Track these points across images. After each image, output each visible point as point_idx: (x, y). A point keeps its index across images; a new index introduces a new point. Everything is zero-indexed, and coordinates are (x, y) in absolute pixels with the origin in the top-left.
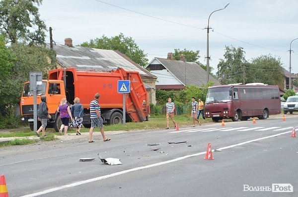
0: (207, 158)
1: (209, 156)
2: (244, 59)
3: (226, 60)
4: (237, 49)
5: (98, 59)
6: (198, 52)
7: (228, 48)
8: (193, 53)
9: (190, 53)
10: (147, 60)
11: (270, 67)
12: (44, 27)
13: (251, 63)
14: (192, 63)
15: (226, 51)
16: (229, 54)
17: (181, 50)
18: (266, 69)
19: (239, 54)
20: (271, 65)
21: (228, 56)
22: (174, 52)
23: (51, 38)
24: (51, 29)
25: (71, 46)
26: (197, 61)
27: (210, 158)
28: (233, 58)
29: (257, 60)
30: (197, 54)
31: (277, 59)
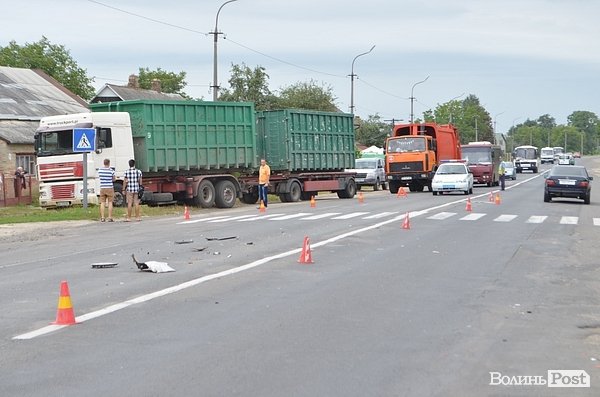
0: (303, 262)
1: (307, 258)
2: (266, 88)
3: (232, 91)
4: (253, 70)
5: (6, 86)
6: (183, 74)
7: (236, 69)
8: (175, 76)
9: (168, 77)
10: (93, 89)
11: (312, 103)
13: (278, 96)
14: (171, 95)
15: (233, 73)
16: (238, 80)
17: (151, 70)
19: (258, 78)
20: (315, 101)
21: (237, 82)
22: (137, 74)
26: (181, 91)
27: (307, 260)
28: (247, 87)
29: (290, 92)
30: (181, 78)
31: (325, 90)
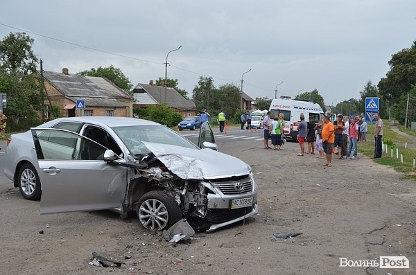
2: (213, 86)
3: (199, 87)
4: (208, 79)
5: (88, 84)
8: (173, 81)
12: (36, 60)
13: (218, 89)
14: (170, 88)
15: (200, 80)
18: (229, 94)
20: (233, 91)
21: (201, 83)
22: (157, 80)
23: (41, 68)
24: (41, 62)
25: (67, 74)
26: (176, 87)
28: (205, 85)
29: (223, 87)
